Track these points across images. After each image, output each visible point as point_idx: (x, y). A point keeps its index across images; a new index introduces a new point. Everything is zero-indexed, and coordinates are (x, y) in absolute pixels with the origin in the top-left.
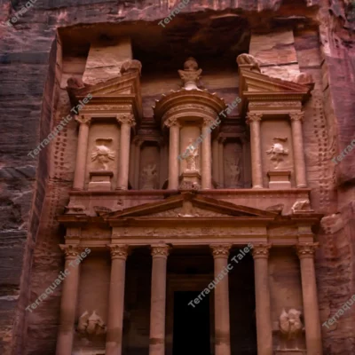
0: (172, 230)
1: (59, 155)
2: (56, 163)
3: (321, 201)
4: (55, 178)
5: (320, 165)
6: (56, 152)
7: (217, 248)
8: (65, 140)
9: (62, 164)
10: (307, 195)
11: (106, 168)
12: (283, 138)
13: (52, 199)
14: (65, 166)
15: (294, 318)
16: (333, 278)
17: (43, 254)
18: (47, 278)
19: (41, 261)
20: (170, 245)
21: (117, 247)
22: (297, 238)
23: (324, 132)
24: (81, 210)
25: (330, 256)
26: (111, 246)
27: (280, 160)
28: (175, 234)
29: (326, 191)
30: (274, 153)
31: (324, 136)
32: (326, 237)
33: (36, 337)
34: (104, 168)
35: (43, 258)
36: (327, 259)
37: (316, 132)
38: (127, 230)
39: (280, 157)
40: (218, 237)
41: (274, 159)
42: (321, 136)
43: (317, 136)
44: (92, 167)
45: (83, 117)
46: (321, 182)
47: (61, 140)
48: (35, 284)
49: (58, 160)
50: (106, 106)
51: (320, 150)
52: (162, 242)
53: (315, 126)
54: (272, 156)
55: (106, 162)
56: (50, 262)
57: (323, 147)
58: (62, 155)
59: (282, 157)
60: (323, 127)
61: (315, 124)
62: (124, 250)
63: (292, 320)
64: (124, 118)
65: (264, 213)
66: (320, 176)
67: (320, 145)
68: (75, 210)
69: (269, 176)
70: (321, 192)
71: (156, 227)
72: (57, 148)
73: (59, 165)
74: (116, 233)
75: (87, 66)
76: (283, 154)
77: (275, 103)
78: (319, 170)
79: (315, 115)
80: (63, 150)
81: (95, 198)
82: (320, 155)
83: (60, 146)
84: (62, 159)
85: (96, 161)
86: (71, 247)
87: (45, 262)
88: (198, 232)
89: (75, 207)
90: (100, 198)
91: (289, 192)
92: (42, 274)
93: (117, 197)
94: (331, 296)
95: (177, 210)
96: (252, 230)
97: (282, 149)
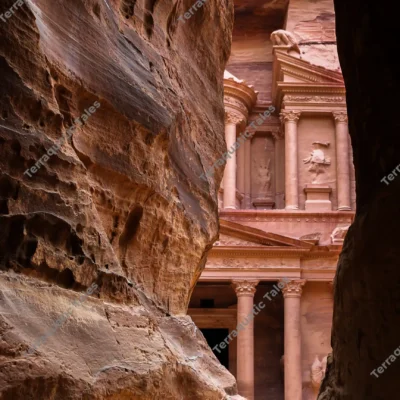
7: (241, 283)
10: (349, 220)
12: (324, 143)
30: (313, 163)
39: (320, 168)
40: (243, 270)
41: (312, 171)
54: (311, 166)
59: (323, 169)
65: (298, 243)
69: (306, 192)
76: (324, 165)
88: (219, 263)
91: (328, 216)
96: (283, 262)
97: (322, 158)
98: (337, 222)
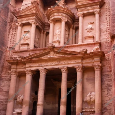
0: (46, 63)
1: (12, 39)
2: (11, 42)
3: (106, 47)
4: (10, 47)
5: (107, 32)
6: (11, 38)
7: (62, 69)
8: (15, 34)
9: (13, 42)
10: (99, 45)
11: (27, 42)
12: (92, 22)
13: (9, 55)
14: (14, 43)
15: (93, 96)
16: (110, 79)
17: (6, 75)
18: (7, 83)
19: (5, 77)
20: (46, 69)
21: (27, 71)
22: (94, 62)
23: (109, 18)
24: (16, 58)
25: (109, 70)
26: (25, 70)
27: (90, 32)
28: (47, 64)
29: (108, 43)
30: (88, 29)
31: (109, 19)
32: (107, 62)
33: (2, 104)
34: (26, 42)
35: (6, 76)
36: (108, 71)
37: (106, 18)
38: (31, 64)
39: (90, 30)
40: (63, 64)
41: (88, 32)
42: (108, 20)
43: (107, 20)
44: (22, 42)
45: (18, 24)
46: (106, 39)
47: (14, 34)
48: (2, 86)
49: (12, 41)
50: (26, 18)
51: (107, 26)
52: (43, 68)
53: (106, 16)
54: (87, 30)
55: (27, 40)
56: (9, 78)
57: (109, 24)
58: (13, 39)
59: (91, 30)
60: (109, 15)
61: (106, 15)
62: (30, 72)
63: (92, 97)
64: (32, 22)
65: (79, 53)
66: (106, 37)
67: (107, 23)
68: (15, 58)
70: (106, 43)
71: (41, 62)
72: (12, 36)
73: (12, 42)
74: (27, 65)
75: (23, 5)
76: (92, 29)
77: (89, 7)
78: (106, 34)
79: (106, 11)
80: (14, 37)
81: (21, 53)
82: (107, 28)
83: (13, 35)
84: (13, 40)
85: (24, 40)
86: (12, 72)
87: (7, 78)
88: (56, 63)
89: (14, 57)
90: (23, 53)
91: (91, 44)
92: (5, 82)
93: (28, 52)
94: (108, 86)
95: (48, 55)
96: (76, 61)
97: (91, 27)
98: (94, 46)
